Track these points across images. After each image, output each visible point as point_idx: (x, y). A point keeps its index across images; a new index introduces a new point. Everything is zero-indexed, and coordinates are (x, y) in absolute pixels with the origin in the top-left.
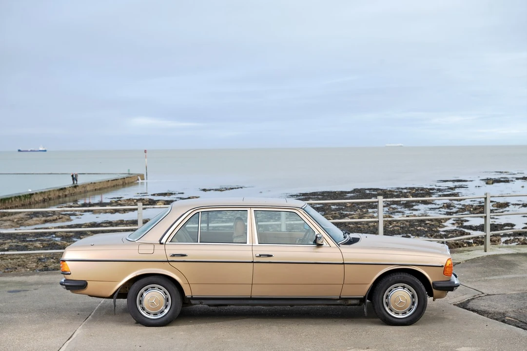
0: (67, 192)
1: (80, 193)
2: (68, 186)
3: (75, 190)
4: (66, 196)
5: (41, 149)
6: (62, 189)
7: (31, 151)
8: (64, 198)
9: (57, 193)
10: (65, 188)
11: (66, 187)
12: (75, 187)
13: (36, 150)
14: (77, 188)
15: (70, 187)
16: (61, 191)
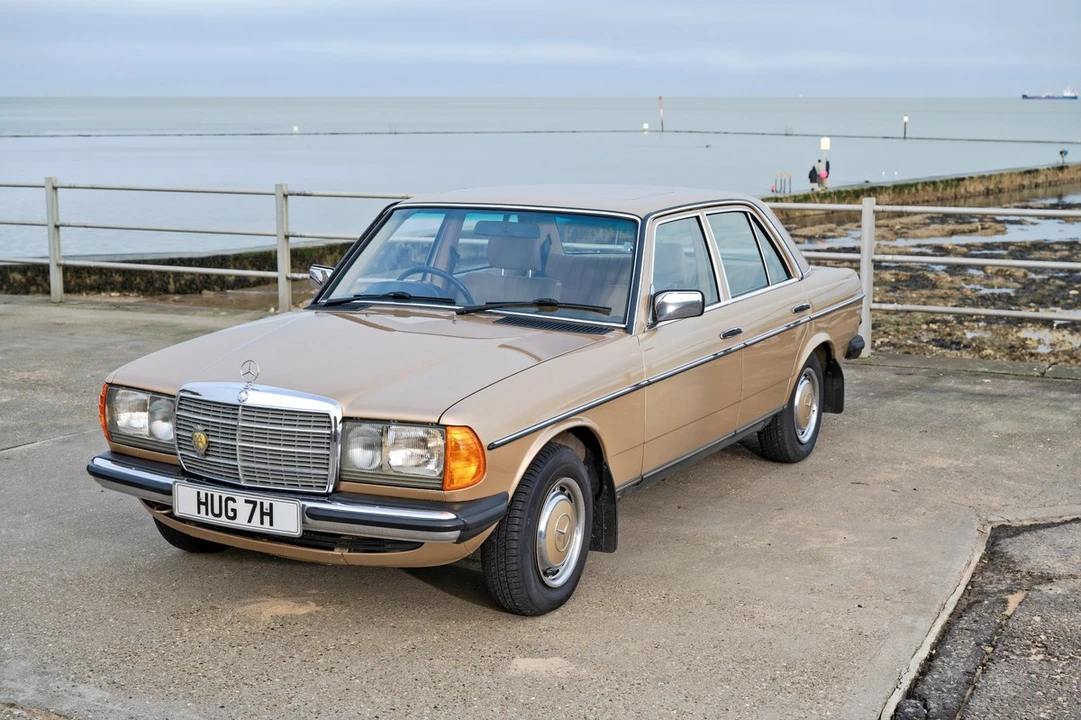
0: (1041, 179)
1: (1072, 181)
2: (1045, 168)
3: (1060, 175)
4: (1037, 186)
5: (1067, 94)
6: (1029, 172)
7: (1048, 97)
8: (1034, 191)
9: (1018, 180)
10: (1037, 171)
11: (1040, 168)
12: (1061, 168)
13: (1057, 95)
14: (1066, 171)
15: (1049, 169)
16: (1028, 175)
